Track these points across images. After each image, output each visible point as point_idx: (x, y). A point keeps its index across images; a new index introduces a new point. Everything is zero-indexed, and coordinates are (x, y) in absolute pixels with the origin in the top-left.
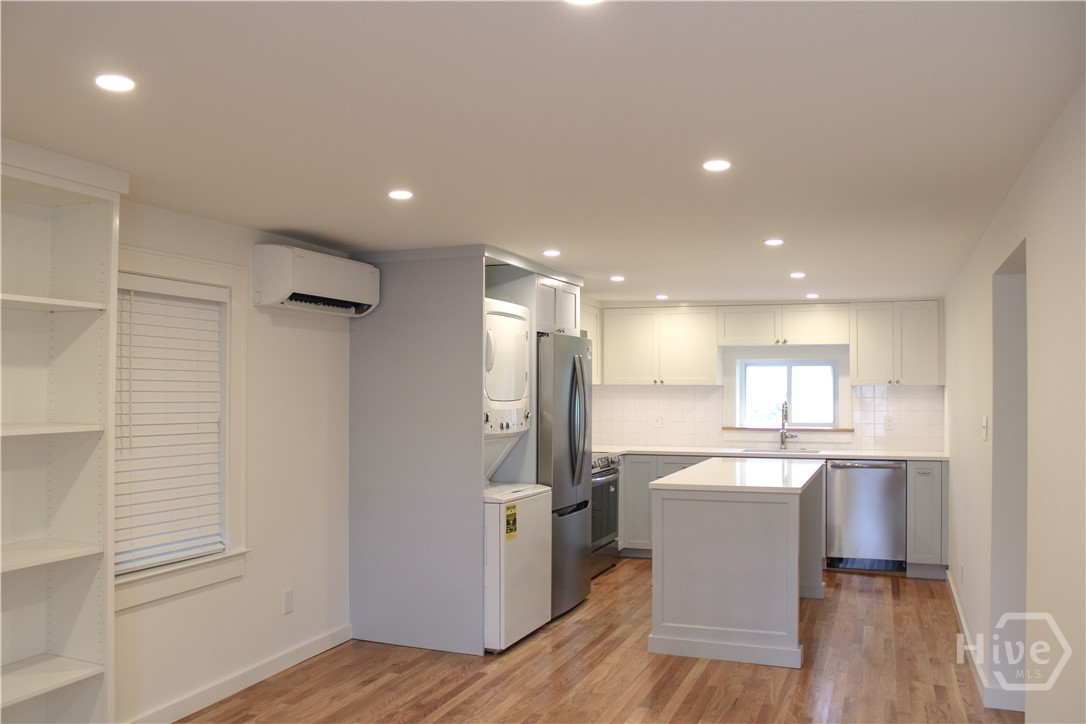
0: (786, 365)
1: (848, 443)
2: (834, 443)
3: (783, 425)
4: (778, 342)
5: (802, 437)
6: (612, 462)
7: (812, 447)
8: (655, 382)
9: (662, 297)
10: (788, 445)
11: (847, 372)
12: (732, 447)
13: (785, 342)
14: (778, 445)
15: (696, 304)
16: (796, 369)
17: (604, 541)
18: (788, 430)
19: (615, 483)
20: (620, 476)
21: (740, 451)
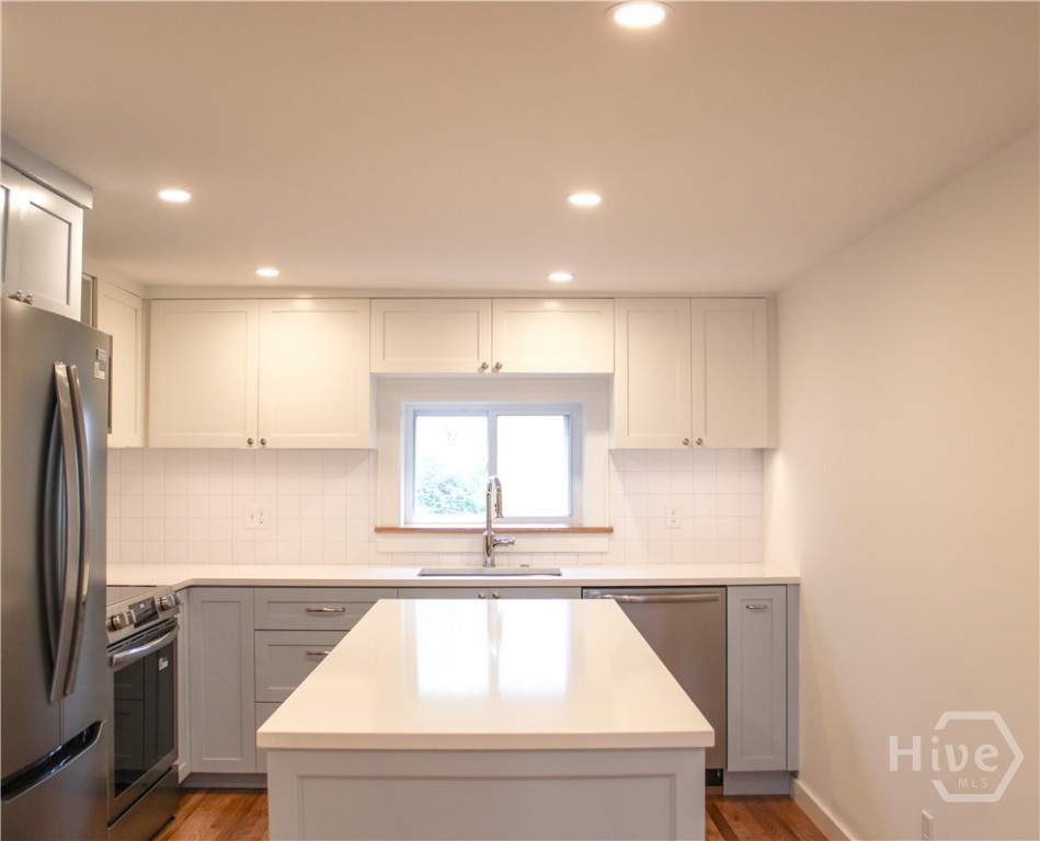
0: (486, 413)
1: (601, 553)
2: (578, 553)
3: (489, 522)
4: (484, 366)
5: (523, 543)
6: (163, 608)
7: (538, 563)
8: (250, 442)
9: (268, 273)
10: (498, 559)
11: (605, 423)
12: (393, 564)
13: (498, 367)
14: (476, 561)
15: (326, 294)
16: (505, 423)
17: (160, 766)
18: (499, 531)
19: (169, 651)
20: (182, 635)
21: (410, 574)
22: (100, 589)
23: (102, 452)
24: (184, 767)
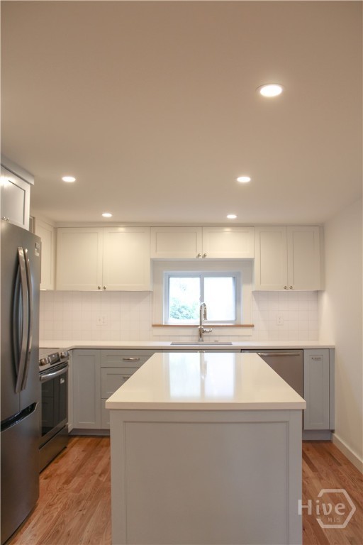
0: (200, 276)
1: (249, 336)
2: (239, 336)
3: (201, 322)
4: (199, 256)
5: (215, 331)
6: (62, 357)
7: (222, 340)
8: (99, 288)
9: (107, 215)
10: (205, 338)
11: (250, 280)
12: (160, 340)
13: (205, 256)
14: (196, 339)
15: (131, 225)
17: (60, 425)
18: (205, 326)
19: (65, 376)
20: (70, 369)
21: (168, 344)
22: (37, 349)
23: (38, 292)
24: (71, 425)
